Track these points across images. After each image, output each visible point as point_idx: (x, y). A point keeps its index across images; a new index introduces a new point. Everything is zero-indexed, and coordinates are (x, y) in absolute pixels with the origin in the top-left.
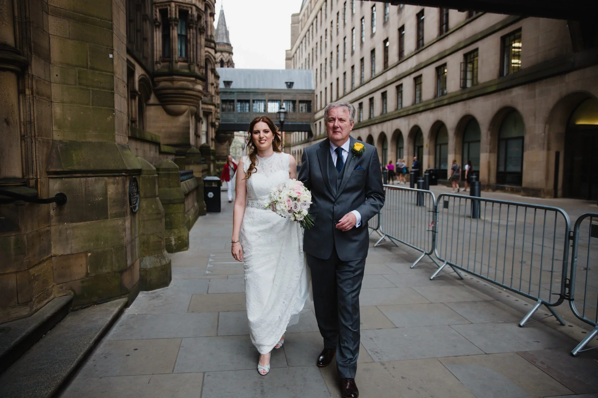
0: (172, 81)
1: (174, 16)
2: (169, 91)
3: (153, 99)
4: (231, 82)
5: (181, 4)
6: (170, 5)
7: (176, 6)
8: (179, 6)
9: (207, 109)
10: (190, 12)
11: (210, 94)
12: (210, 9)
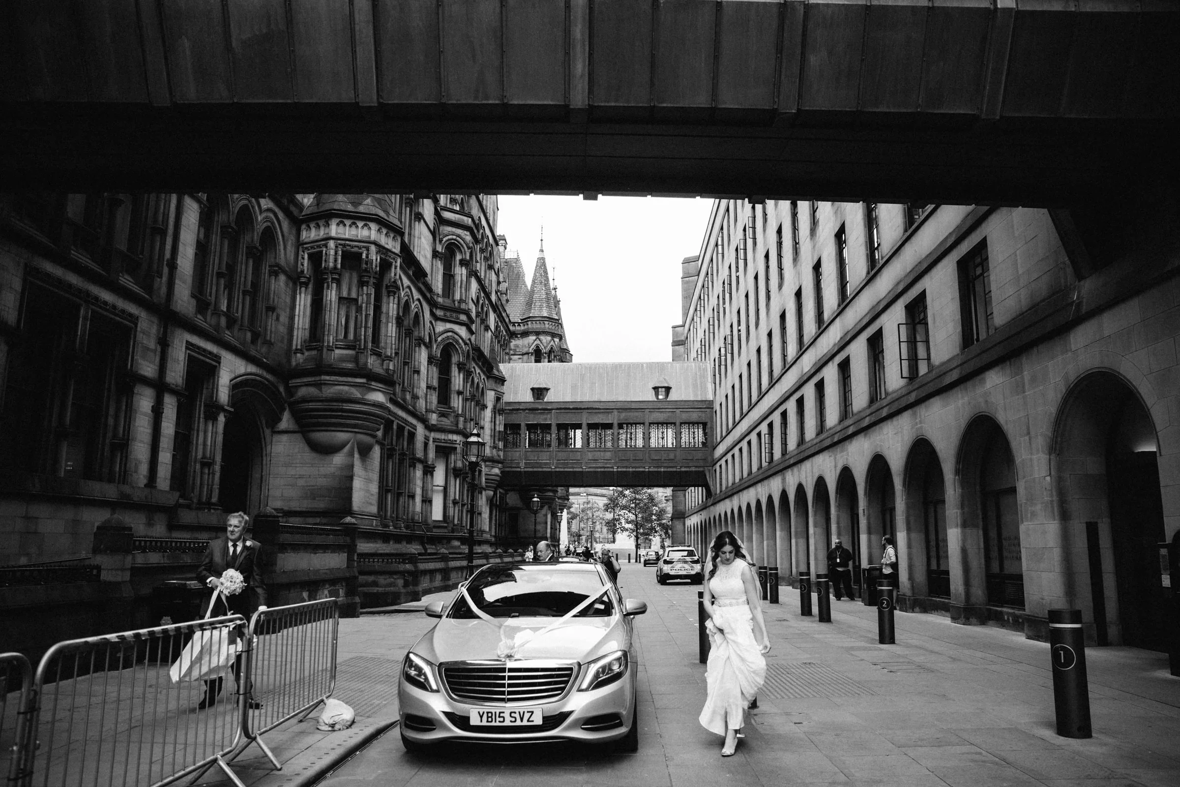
0: (319, 385)
1: (331, 265)
2: (312, 405)
3: (286, 422)
4: (547, 390)
5: (347, 242)
6: (326, 246)
7: (336, 247)
8: (344, 246)
9: (446, 441)
10: (364, 256)
11: (454, 412)
12: (461, 252)
